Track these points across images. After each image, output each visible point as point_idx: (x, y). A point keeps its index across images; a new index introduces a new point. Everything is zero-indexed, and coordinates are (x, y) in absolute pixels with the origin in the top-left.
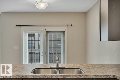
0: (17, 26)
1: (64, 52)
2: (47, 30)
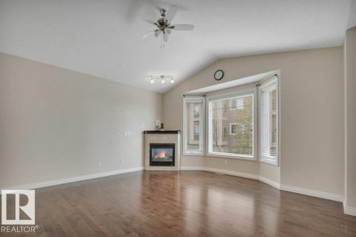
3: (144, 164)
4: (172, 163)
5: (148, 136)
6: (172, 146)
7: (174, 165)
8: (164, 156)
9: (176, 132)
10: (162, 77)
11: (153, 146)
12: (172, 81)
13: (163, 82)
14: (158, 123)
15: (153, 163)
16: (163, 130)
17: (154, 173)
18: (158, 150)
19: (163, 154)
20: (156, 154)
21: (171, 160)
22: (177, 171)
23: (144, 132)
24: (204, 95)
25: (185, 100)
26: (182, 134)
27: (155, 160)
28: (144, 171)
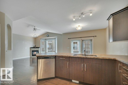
0: (68, 38)
2: (82, 40)
3: (30, 56)
5: (31, 49)
6: (38, 51)
9: (39, 48)
10: (35, 35)
11: (33, 51)
12: (35, 36)
14: (34, 45)
15: (33, 55)
16: (35, 47)
18: (34, 52)
20: (34, 53)
23: (30, 48)
24: (46, 39)
25: (41, 40)
26: (40, 48)
28: (31, 57)
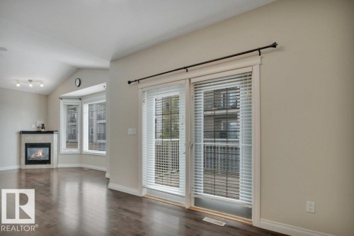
0: (129, 82)
1: (251, 147)
2: (193, 81)
3: (20, 163)
4: (48, 162)
5: (24, 136)
6: (48, 146)
7: (50, 163)
8: (41, 154)
9: (52, 132)
10: (30, 81)
11: (28, 146)
12: (42, 86)
13: (31, 85)
14: (39, 123)
15: (28, 162)
16: (43, 130)
17: (29, 171)
18: (34, 149)
19: (40, 153)
20: (32, 152)
21: (47, 159)
22: (53, 169)
23: (21, 132)
24: (80, 98)
25: (62, 103)
26: (59, 134)
27: (31, 159)
28: (20, 169)
